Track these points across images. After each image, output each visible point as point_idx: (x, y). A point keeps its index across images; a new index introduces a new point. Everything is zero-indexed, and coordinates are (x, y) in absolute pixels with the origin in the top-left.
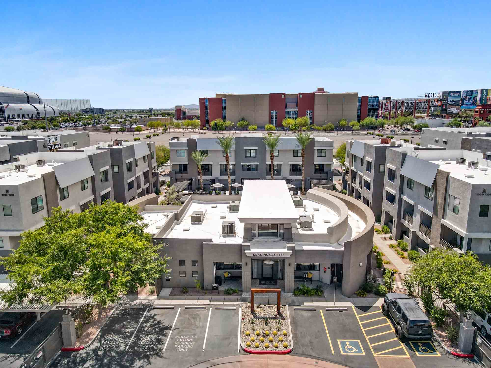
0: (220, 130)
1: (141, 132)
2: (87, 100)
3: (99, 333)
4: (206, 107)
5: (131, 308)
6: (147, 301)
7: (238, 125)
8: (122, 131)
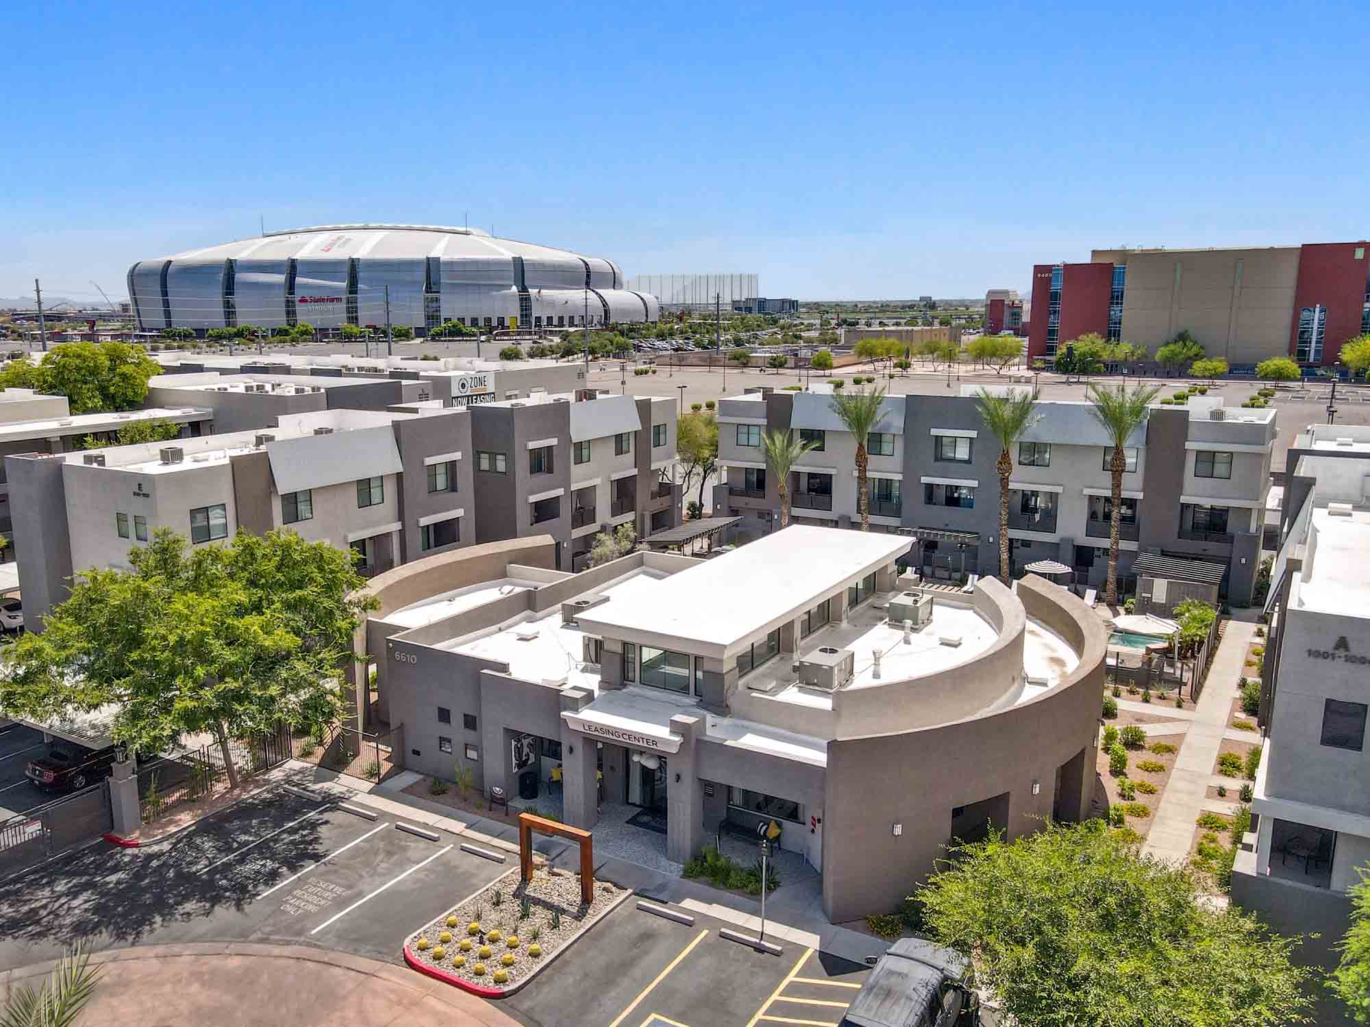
0: (1084, 371)
1: (827, 372)
2: (750, 277)
3: (190, 826)
4: (1055, 296)
5: (297, 794)
6: (344, 789)
7: (1158, 356)
8: (775, 367)
